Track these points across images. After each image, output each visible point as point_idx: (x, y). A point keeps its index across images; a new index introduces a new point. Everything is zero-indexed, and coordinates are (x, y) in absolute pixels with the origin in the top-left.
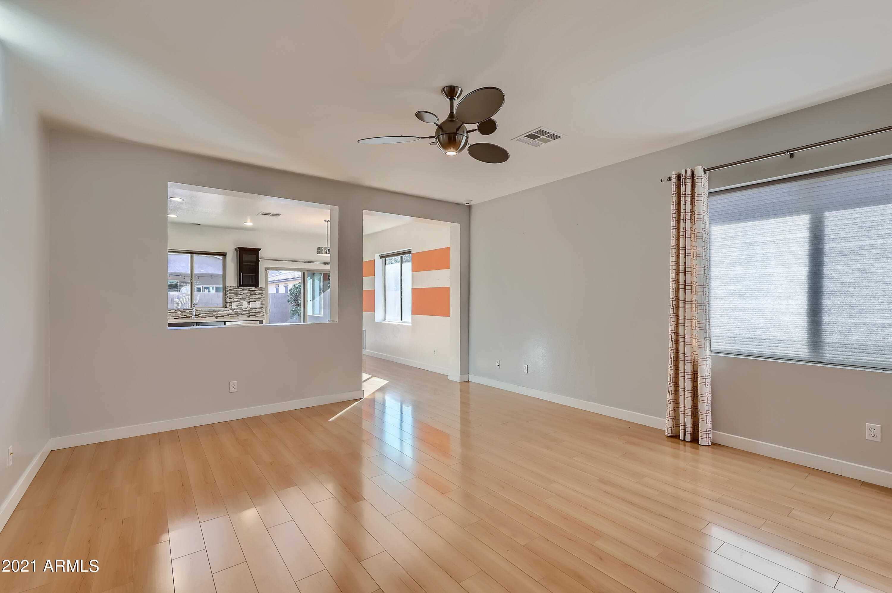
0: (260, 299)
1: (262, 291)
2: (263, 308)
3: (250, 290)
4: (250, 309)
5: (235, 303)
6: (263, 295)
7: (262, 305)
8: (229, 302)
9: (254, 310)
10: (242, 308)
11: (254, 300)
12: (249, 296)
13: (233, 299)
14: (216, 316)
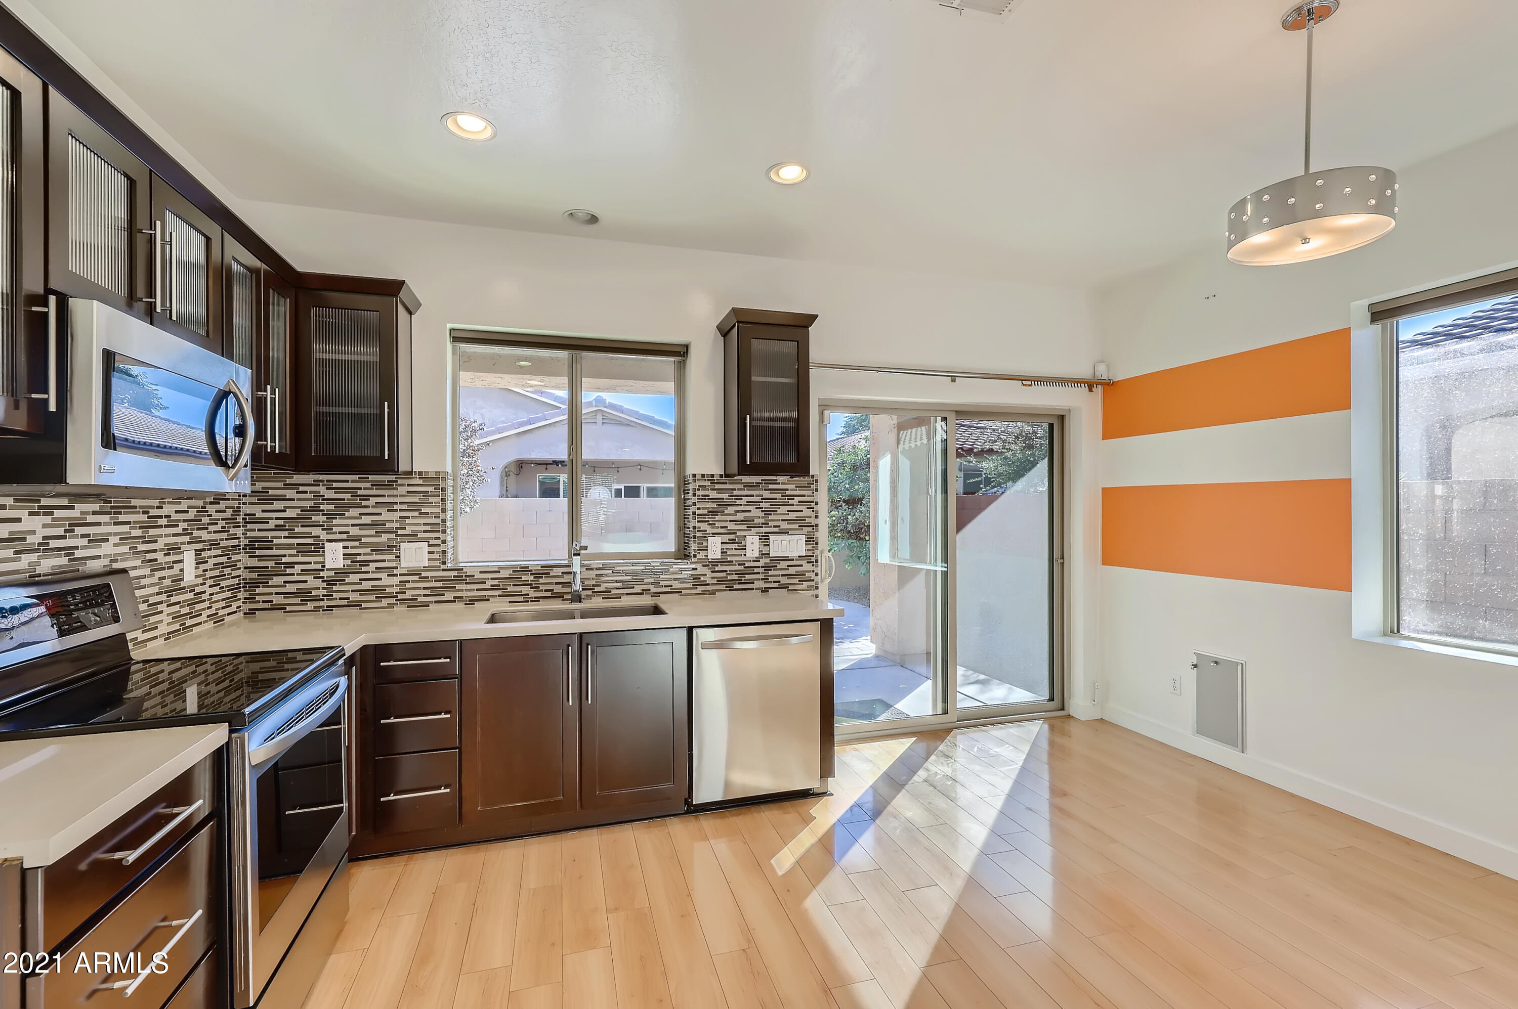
0: (802, 523)
1: (810, 493)
2: (813, 559)
3: (771, 486)
4: (768, 560)
5: (718, 539)
6: (813, 505)
7: (810, 547)
8: (698, 534)
9: (783, 564)
10: (743, 558)
11: (784, 526)
12: (767, 512)
13: (712, 525)
14: (653, 589)
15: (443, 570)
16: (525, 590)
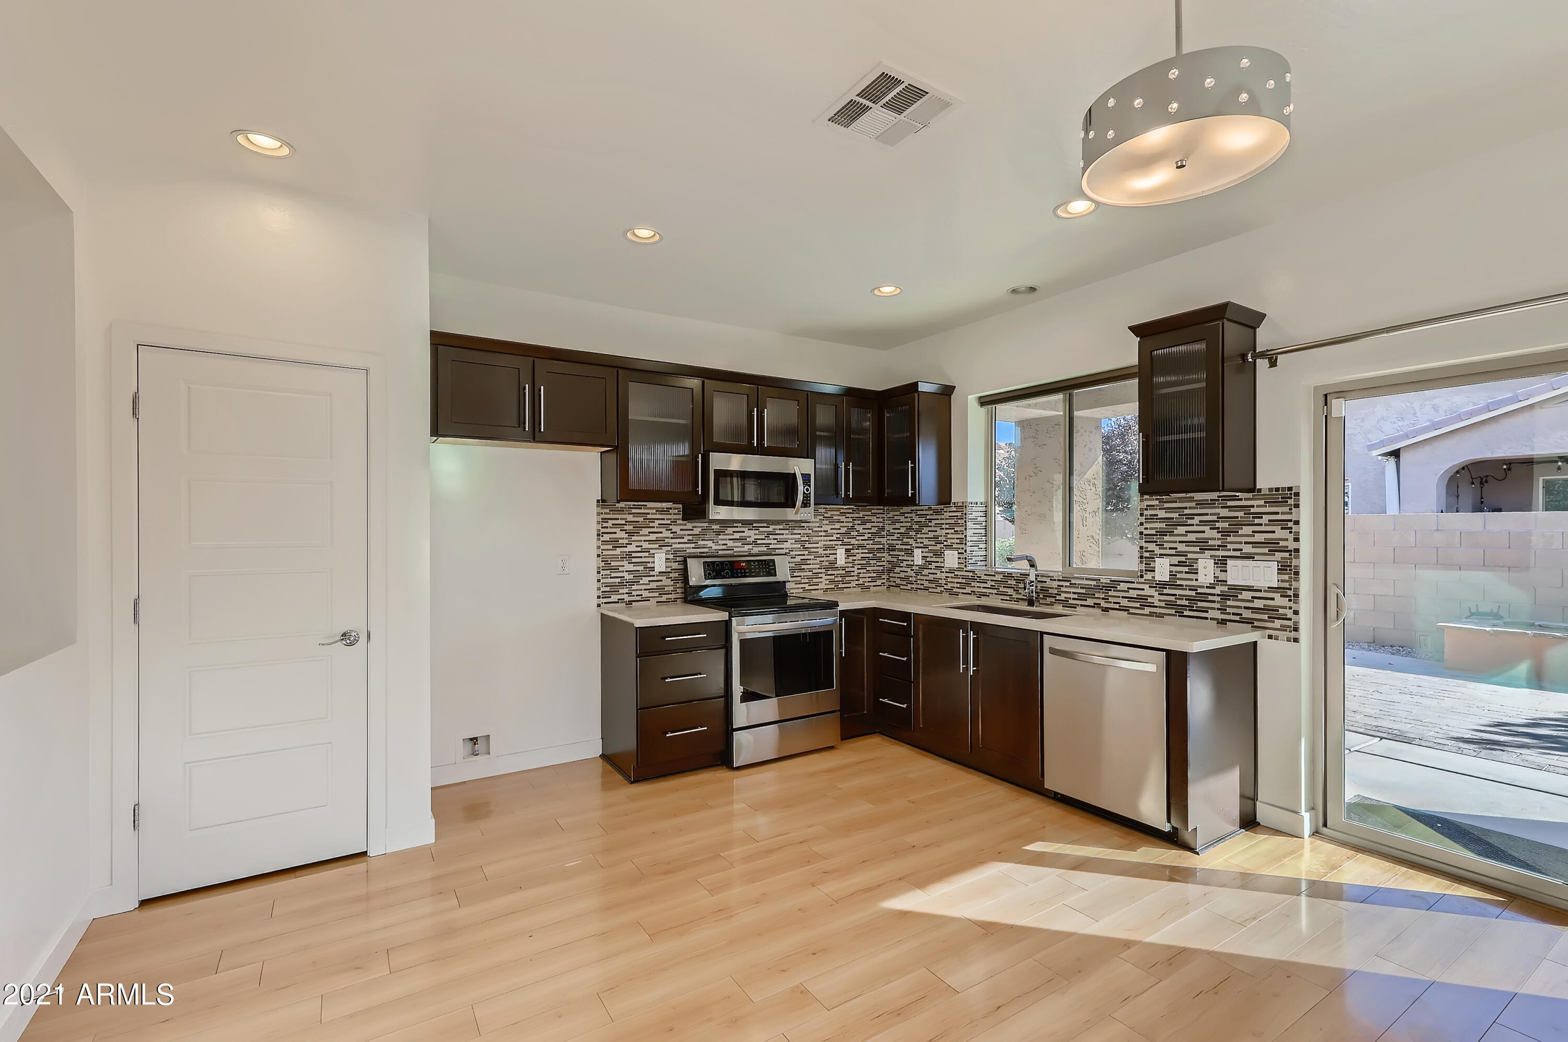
0: (1273, 547)
1: (1286, 509)
2: (1290, 593)
3: (1230, 503)
4: (1226, 588)
5: (1166, 561)
6: (1290, 524)
7: (1286, 577)
8: (1147, 555)
9: (1246, 595)
10: (1194, 583)
11: (1248, 549)
12: (1225, 533)
13: (1161, 546)
14: (1104, 604)
15: (966, 571)
16: (1010, 591)
